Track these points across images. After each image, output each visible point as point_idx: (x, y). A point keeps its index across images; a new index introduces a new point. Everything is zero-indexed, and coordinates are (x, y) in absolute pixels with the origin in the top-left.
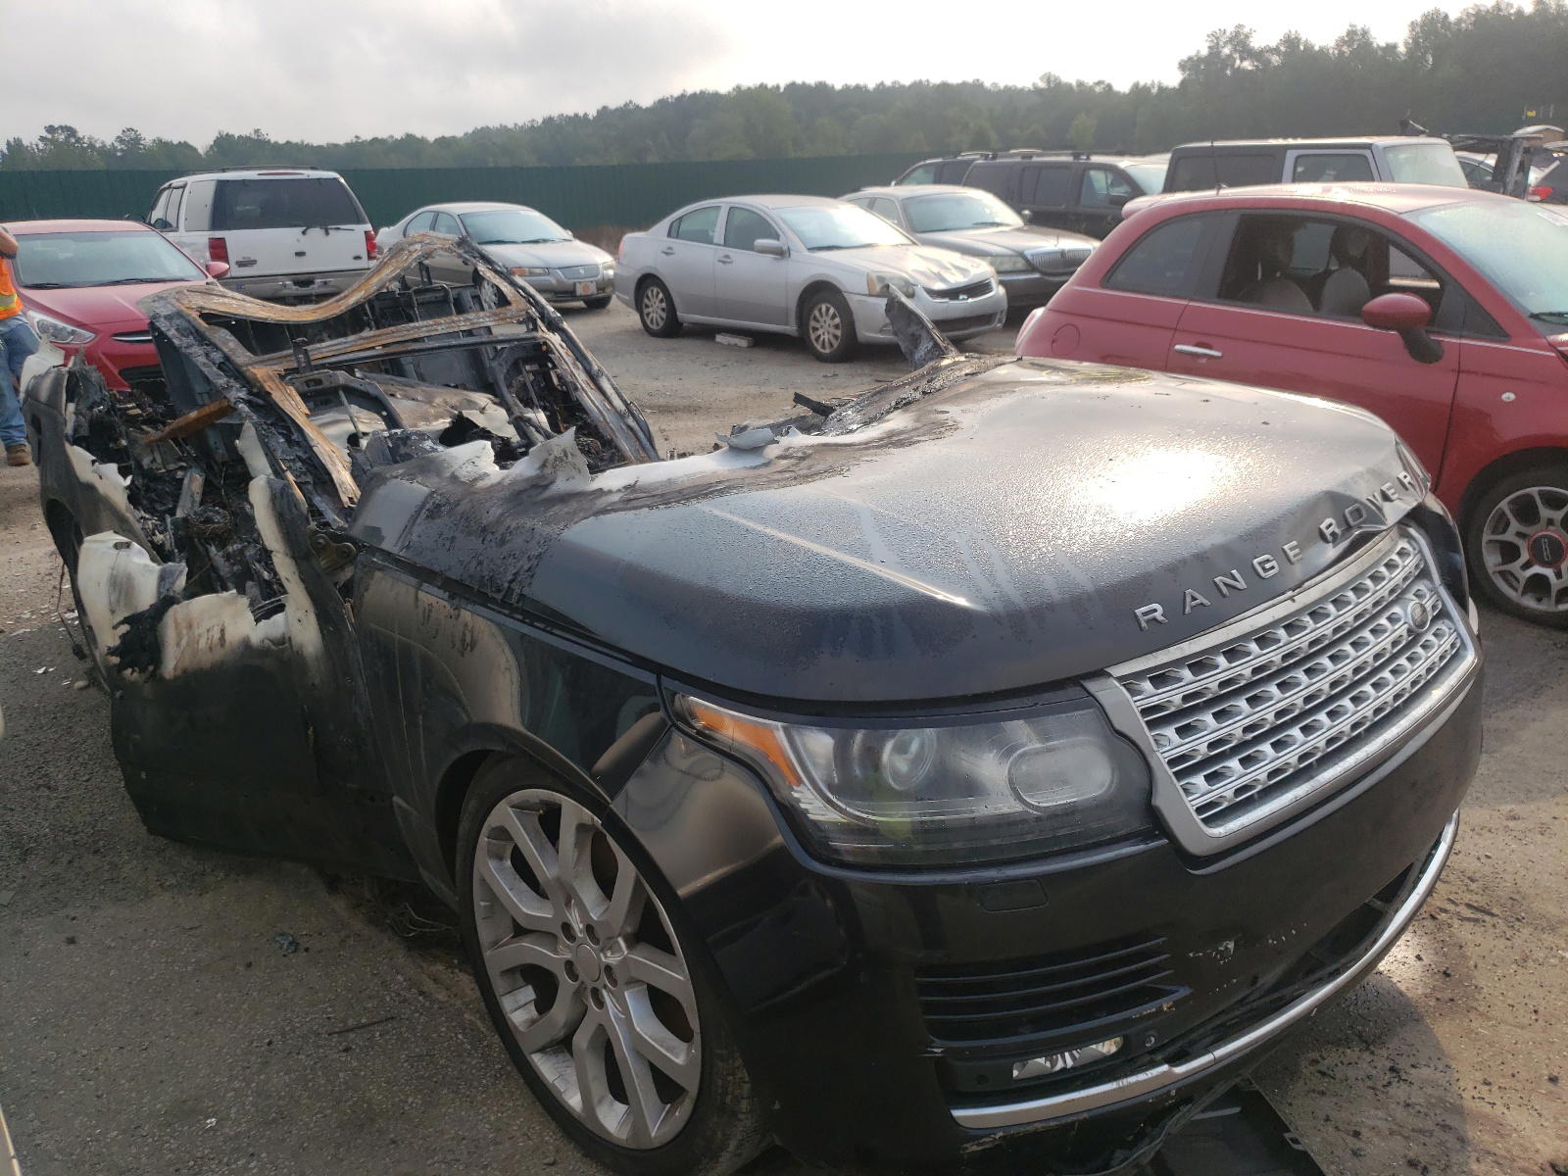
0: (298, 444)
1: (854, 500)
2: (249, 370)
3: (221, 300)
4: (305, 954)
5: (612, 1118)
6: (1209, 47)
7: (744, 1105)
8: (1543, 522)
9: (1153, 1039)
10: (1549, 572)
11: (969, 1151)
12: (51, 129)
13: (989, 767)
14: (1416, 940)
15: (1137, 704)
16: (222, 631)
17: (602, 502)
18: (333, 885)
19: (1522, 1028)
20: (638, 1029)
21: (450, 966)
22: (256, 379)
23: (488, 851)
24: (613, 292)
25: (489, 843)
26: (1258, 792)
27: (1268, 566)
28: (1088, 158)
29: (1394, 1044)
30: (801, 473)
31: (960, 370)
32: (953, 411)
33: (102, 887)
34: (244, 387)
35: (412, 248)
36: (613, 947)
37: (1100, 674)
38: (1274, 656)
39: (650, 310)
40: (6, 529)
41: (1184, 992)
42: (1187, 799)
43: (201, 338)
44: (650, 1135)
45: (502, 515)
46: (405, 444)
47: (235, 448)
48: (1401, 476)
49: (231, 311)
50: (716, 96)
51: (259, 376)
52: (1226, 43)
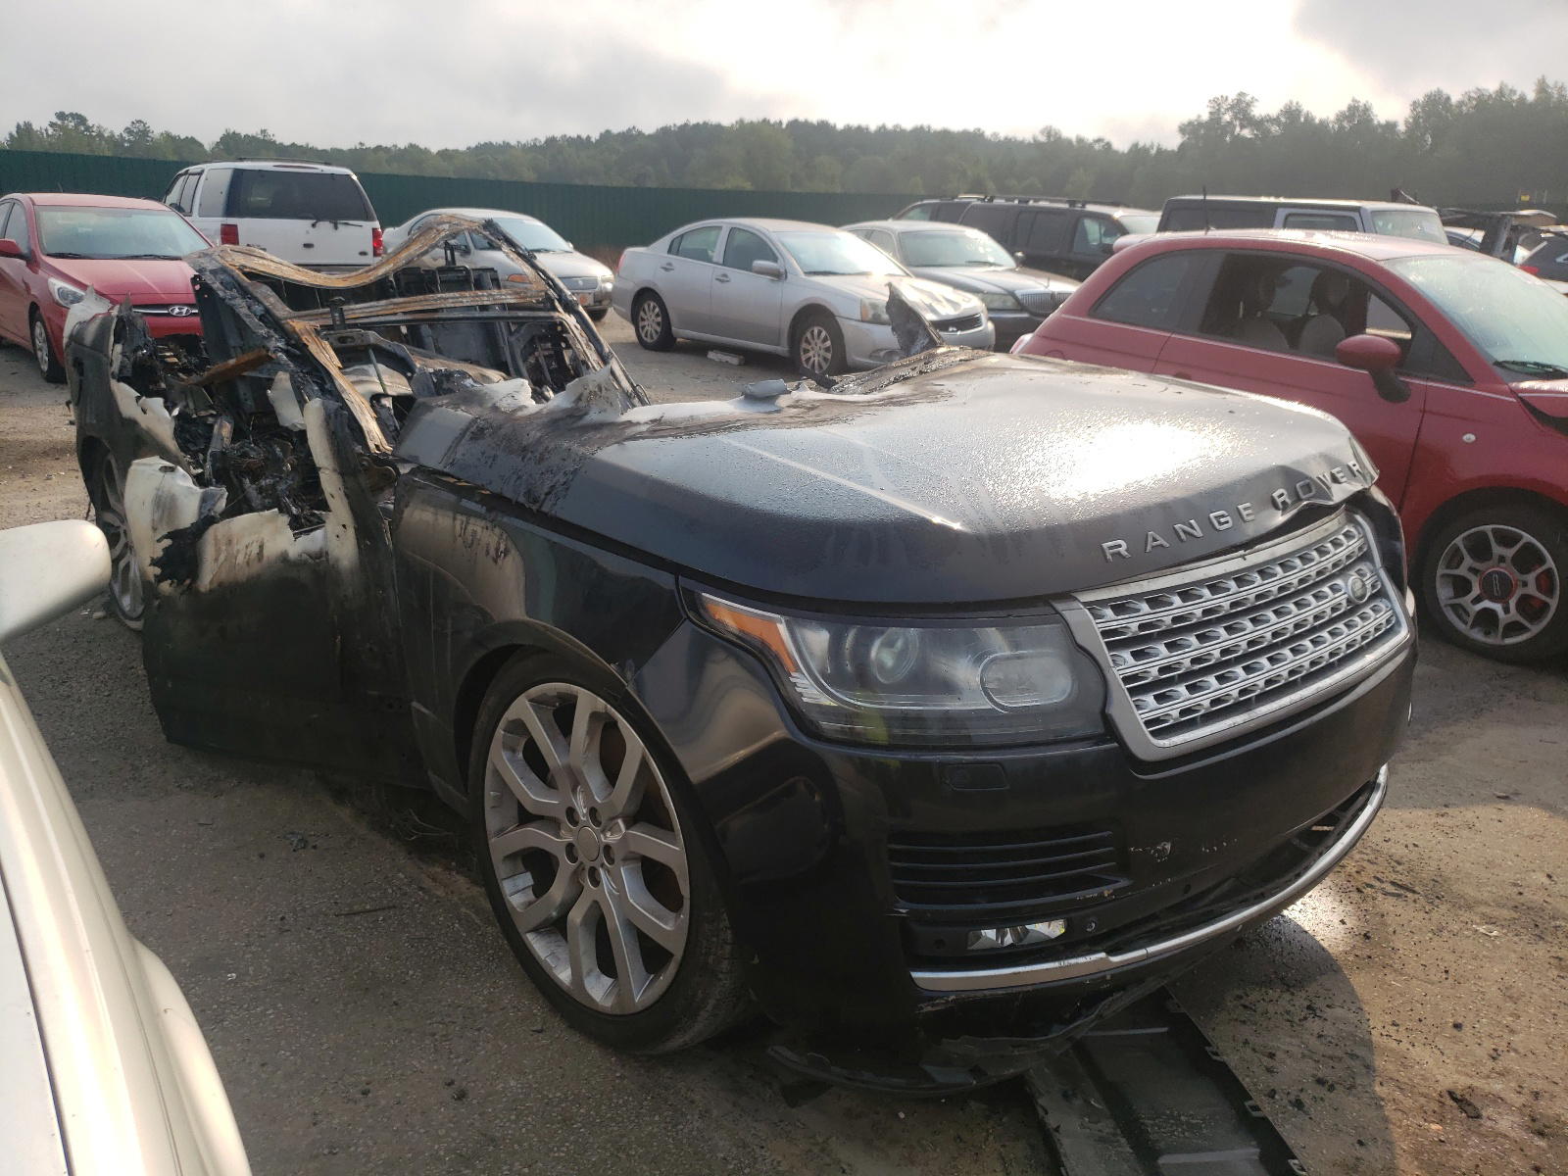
0: (330, 392)
1: (859, 442)
2: (288, 323)
3: (261, 261)
4: (313, 850)
5: (598, 990)
6: (1211, 113)
7: (725, 965)
8: (1495, 558)
9: (1094, 925)
10: (1498, 607)
11: (925, 1010)
12: (61, 116)
13: (964, 672)
14: (1342, 908)
15: (1098, 627)
16: (261, 547)
17: (630, 432)
18: (340, 795)
19: (1433, 984)
20: (631, 901)
21: (448, 869)
22: (295, 332)
23: (503, 743)
24: (610, 305)
25: (504, 736)
26: (1202, 716)
27: (1222, 520)
28: (1083, 206)
29: (1313, 988)
30: (811, 419)
31: (955, 356)
32: (948, 385)
33: (126, 784)
34: (282, 337)
35: (440, 228)
36: (613, 829)
37: (1067, 596)
38: (1223, 602)
39: (646, 323)
40: (23, 477)
41: (1123, 883)
42: (1137, 713)
43: (245, 293)
44: (634, 1000)
45: (541, 437)
46: (448, 380)
47: (267, 397)
48: (1351, 464)
49: (271, 272)
50: (719, 127)
51: (297, 329)
52: (1227, 110)
